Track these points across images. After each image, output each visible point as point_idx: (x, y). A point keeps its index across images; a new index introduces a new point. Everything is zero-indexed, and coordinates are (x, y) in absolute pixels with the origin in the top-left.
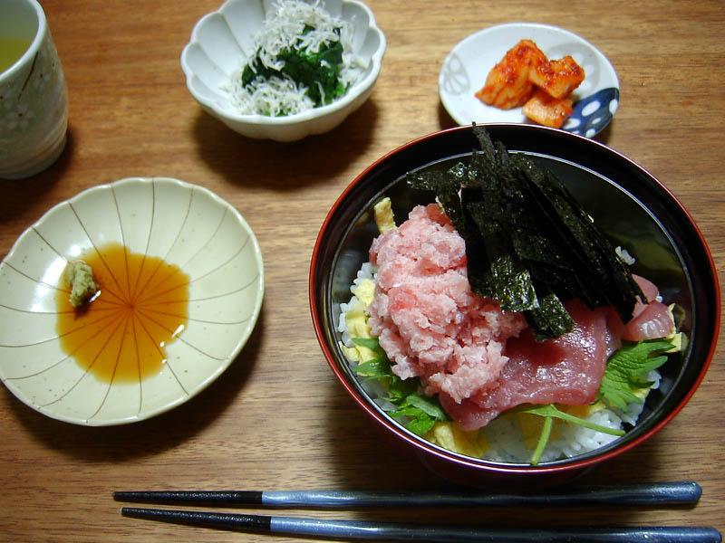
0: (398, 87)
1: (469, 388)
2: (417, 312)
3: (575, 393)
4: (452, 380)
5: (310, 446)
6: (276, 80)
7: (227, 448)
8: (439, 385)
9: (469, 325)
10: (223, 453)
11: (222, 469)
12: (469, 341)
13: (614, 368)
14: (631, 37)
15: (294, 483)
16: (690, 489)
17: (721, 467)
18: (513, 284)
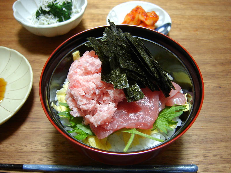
0: (93, 22)
1: (100, 120)
2: (80, 89)
3: (144, 124)
4: (94, 118)
5: (45, 148)
6: (47, 15)
7: (13, 147)
8: (89, 120)
9: (102, 95)
10: (12, 149)
11: (10, 155)
12: (102, 102)
13: (162, 116)
14: (177, 9)
15: (37, 162)
16: (193, 167)
17: (206, 159)
18: (119, 78)
